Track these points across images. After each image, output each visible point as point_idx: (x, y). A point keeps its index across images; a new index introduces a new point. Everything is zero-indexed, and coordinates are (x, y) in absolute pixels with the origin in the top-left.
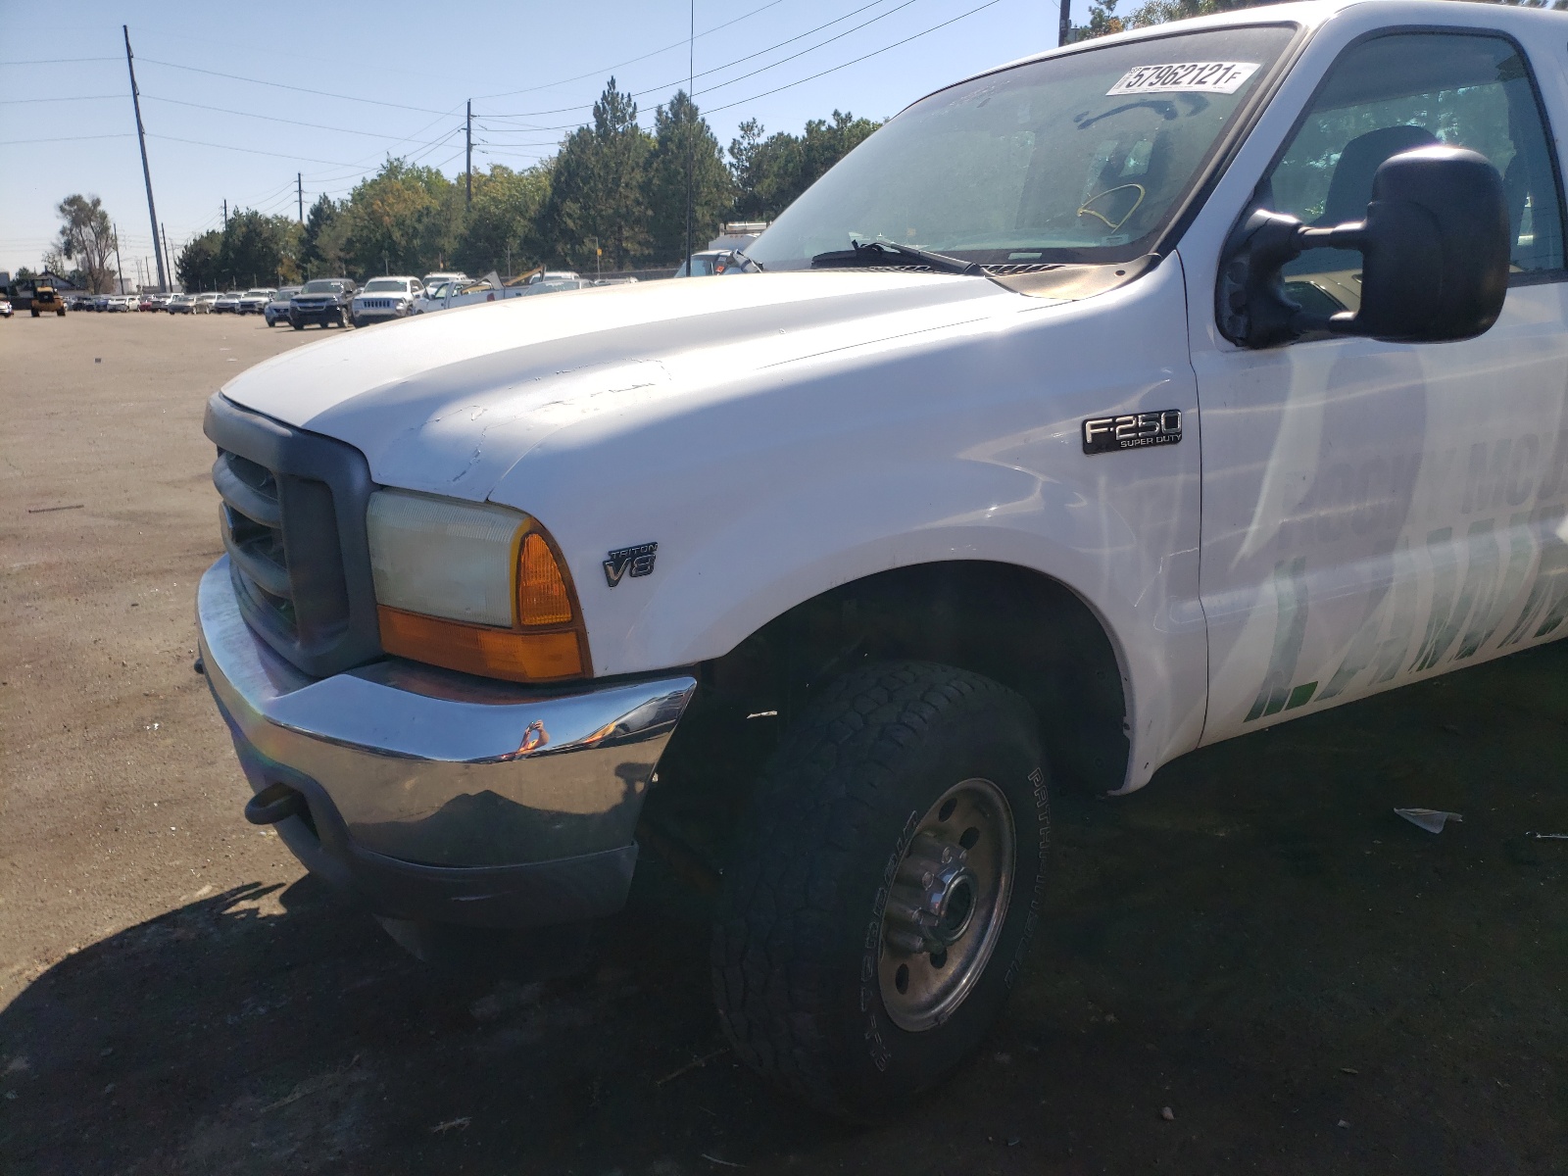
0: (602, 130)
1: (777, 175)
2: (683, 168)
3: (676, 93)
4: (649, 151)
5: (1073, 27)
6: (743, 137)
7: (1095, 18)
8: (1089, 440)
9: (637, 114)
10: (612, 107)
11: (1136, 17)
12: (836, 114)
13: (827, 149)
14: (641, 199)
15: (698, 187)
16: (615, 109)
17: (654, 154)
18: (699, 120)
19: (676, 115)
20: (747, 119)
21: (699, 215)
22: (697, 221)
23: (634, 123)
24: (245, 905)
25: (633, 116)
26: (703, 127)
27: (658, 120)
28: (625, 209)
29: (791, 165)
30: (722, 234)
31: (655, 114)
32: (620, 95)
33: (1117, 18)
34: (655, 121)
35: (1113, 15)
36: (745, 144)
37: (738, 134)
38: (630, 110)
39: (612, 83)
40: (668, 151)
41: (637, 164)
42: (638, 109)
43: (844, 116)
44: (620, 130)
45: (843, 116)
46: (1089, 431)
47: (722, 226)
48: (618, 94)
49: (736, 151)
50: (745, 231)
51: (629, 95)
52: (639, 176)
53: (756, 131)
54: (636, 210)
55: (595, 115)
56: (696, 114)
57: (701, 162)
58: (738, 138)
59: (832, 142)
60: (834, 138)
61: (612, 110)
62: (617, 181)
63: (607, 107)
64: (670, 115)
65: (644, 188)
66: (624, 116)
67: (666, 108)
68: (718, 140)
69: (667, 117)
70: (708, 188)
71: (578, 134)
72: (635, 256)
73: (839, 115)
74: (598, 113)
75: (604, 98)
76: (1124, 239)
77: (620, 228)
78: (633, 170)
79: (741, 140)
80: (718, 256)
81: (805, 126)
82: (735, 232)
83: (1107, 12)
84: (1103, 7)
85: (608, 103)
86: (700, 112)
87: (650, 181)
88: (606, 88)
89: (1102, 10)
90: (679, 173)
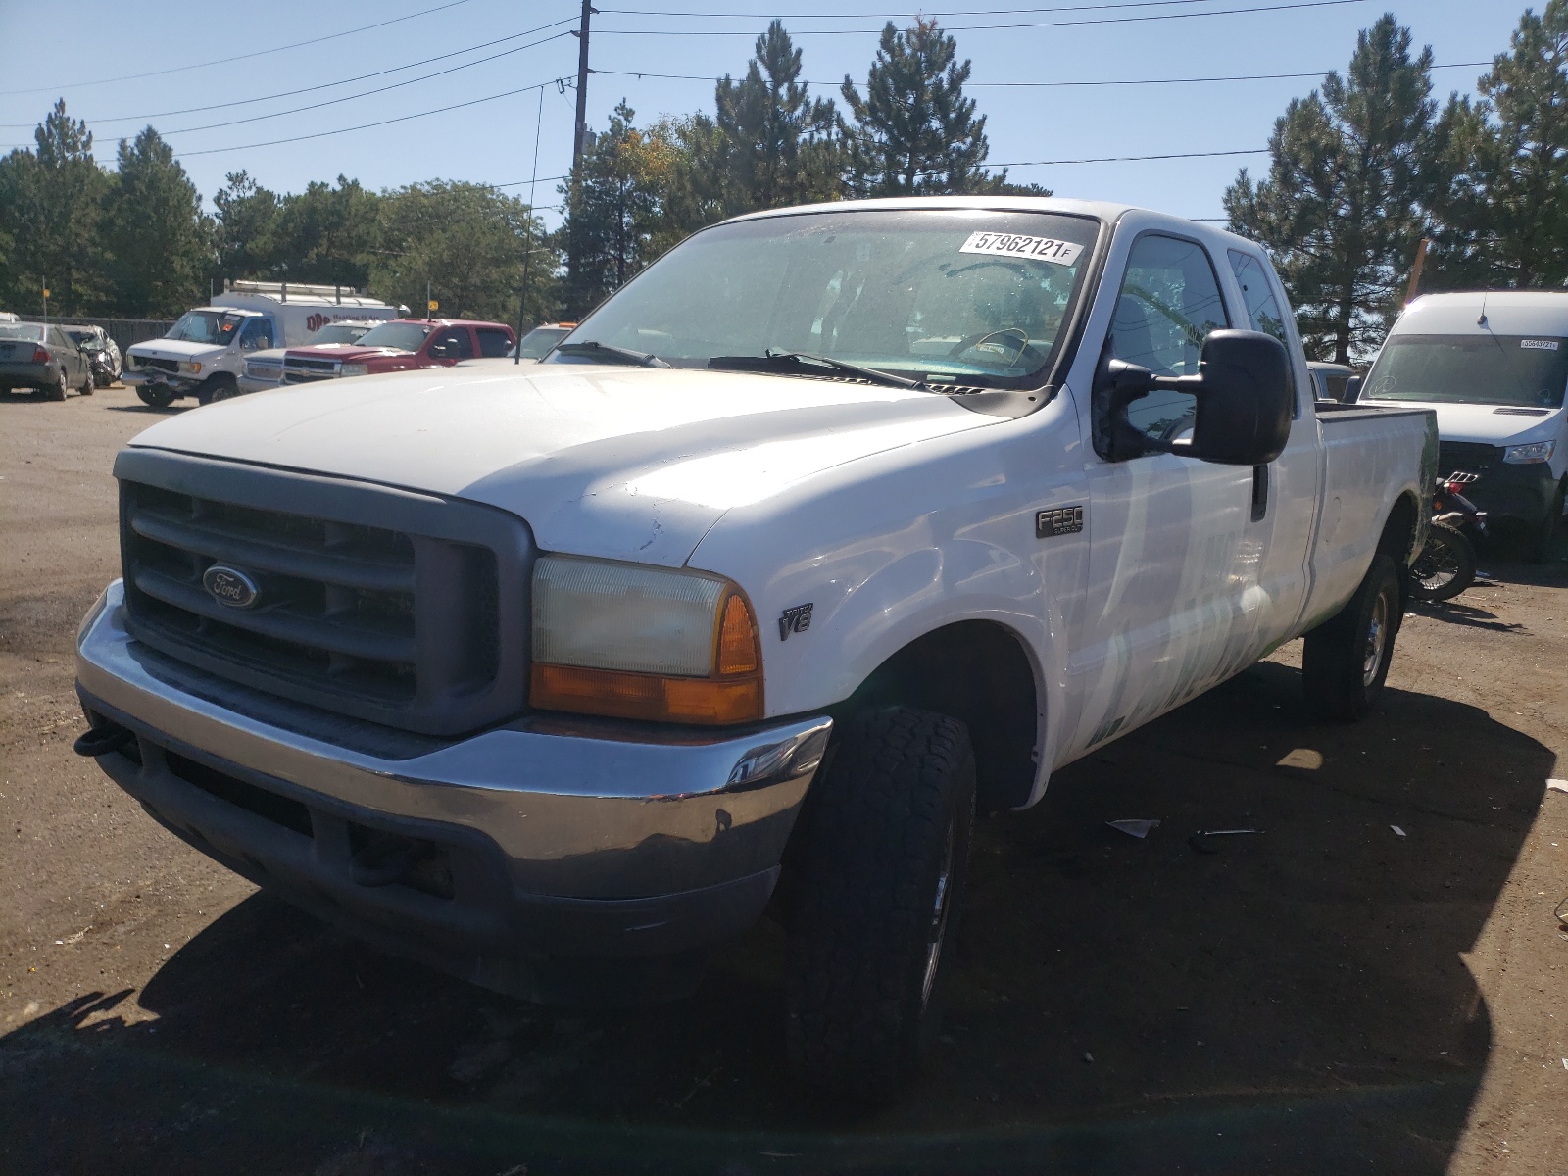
0: (46, 157)
1: (275, 234)
2: (155, 213)
3: (144, 128)
4: (109, 187)
5: (588, 130)
6: (231, 188)
7: (613, 127)
8: (1040, 527)
9: (93, 144)
10: (58, 131)
11: (652, 131)
12: (341, 179)
13: (332, 213)
14: (98, 240)
15: (175, 235)
16: (63, 135)
17: (116, 192)
18: (173, 162)
19: (143, 152)
20: (236, 170)
21: (177, 265)
22: (174, 271)
23: (89, 153)
24: (97, 1016)
25: (87, 145)
26: (179, 171)
27: (121, 155)
28: (76, 248)
29: (291, 225)
30: (227, 291)
31: (118, 148)
32: (71, 120)
33: (634, 129)
34: (117, 156)
35: (631, 126)
36: (234, 196)
37: (225, 184)
38: (84, 138)
39: (61, 106)
40: (135, 190)
41: (94, 200)
42: (94, 138)
43: (350, 183)
44: (70, 158)
45: (349, 181)
46: (1041, 521)
47: (227, 282)
48: (69, 118)
49: (223, 202)
50: (255, 290)
51: (82, 122)
52: (94, 214)
53: (246, 184)
54: (90, 250)
55: (37, 137)
56: (170, 156)
57: (178, 207)
58: (225, 189)
59: (338, 207)
60: (340, 203)
61: (60, 134)
62: (65, 216)
63: (54, 131)
64: (136, 152)
65: (104, 227)
66: (75, 143)
67: (131, 143)
68: (197, 186)
69: (133, 154)
70: (186, 237)
71: (11, 157)
72: (89, 301)
73: (345, 180)
74: (40, 135)
75: (50, 120)
76: (1023, 373)
77: (69, 268)
78: (87, 204)
79: (229, 191)
80: (224, 314)
81: (307, 187)
82: (244, 290)
83: (625, 123)
84: (622, 117)
85: (55, 127)
86: (174, 153)
87: (111, 222)
88: (53, 110)
89: (619, 120)
90: (149, 217)
